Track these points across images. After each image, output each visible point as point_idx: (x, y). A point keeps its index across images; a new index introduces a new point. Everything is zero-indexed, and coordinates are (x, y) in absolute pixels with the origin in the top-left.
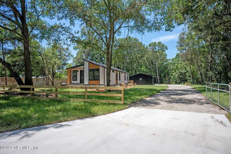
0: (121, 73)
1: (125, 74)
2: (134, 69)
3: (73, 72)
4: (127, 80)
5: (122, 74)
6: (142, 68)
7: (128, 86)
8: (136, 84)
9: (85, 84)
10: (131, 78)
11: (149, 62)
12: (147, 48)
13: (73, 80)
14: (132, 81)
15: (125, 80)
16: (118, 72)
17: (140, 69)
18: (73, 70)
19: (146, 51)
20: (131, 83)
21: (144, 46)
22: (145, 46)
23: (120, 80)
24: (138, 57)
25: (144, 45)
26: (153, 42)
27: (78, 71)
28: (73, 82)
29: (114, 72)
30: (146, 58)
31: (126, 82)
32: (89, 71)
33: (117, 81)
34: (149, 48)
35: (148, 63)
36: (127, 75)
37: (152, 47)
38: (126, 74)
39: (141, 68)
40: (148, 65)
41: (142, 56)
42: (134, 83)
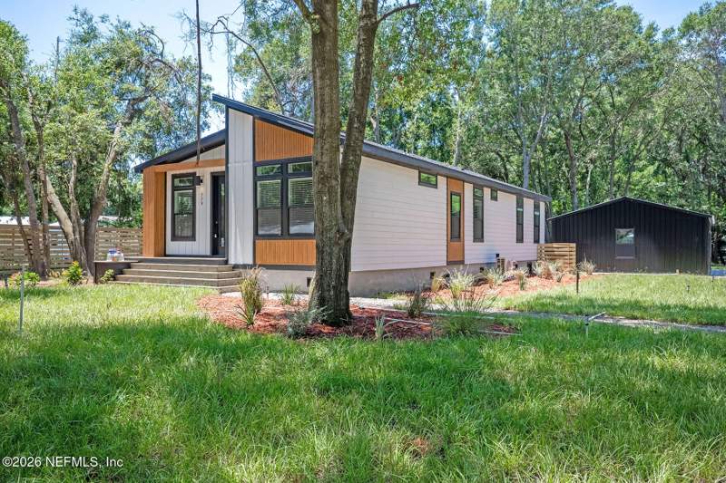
0: (487, 192)
1: (520, 204)
2: (583, 178)
3: (174, 188)
4: (537, 241)
5: (494, 198)
6: (636, 175)
7: (533, 281)
8: (591, 267)
9: (232, 261)
10: (561, 229)
11: (680, 139)
12: (669, 45)
13: (174, 238)
14: (569, 249)
15: (520, 239)
16: (469, 188)
17: (625, 179)
18: (174, 177)
19: (665, 68)
20: (559, 263)
21: (649, 37)
22: (659, 36)
23: (479, 237)
24: (613, 105)
25: (653, 28)
26: (708, 5)
27: (200, 181)
28: (173, 247)
29: (435, 186)
30: (659, 110)
31: (528, 250)
32: (256, 178)
33: (456, 244)
34: (684, 42)
35: (673, 143)
36: (537, 207)
37: (704, 34)
38: (529, 204)
39: (629, 170)
40: (674, 155)
41: (638, 102)
42: (579, 260)
